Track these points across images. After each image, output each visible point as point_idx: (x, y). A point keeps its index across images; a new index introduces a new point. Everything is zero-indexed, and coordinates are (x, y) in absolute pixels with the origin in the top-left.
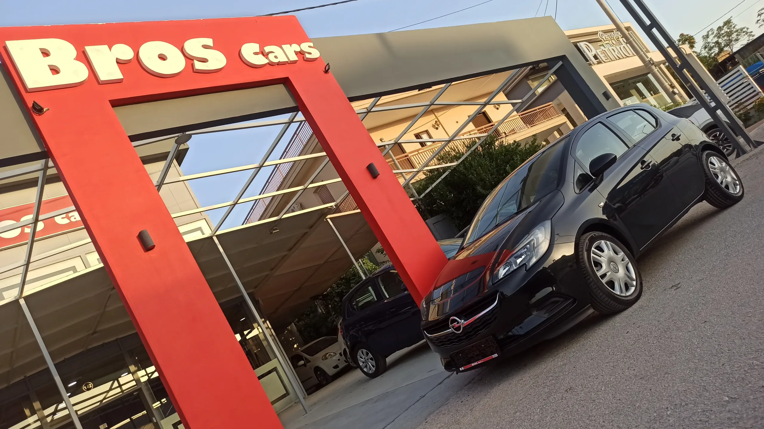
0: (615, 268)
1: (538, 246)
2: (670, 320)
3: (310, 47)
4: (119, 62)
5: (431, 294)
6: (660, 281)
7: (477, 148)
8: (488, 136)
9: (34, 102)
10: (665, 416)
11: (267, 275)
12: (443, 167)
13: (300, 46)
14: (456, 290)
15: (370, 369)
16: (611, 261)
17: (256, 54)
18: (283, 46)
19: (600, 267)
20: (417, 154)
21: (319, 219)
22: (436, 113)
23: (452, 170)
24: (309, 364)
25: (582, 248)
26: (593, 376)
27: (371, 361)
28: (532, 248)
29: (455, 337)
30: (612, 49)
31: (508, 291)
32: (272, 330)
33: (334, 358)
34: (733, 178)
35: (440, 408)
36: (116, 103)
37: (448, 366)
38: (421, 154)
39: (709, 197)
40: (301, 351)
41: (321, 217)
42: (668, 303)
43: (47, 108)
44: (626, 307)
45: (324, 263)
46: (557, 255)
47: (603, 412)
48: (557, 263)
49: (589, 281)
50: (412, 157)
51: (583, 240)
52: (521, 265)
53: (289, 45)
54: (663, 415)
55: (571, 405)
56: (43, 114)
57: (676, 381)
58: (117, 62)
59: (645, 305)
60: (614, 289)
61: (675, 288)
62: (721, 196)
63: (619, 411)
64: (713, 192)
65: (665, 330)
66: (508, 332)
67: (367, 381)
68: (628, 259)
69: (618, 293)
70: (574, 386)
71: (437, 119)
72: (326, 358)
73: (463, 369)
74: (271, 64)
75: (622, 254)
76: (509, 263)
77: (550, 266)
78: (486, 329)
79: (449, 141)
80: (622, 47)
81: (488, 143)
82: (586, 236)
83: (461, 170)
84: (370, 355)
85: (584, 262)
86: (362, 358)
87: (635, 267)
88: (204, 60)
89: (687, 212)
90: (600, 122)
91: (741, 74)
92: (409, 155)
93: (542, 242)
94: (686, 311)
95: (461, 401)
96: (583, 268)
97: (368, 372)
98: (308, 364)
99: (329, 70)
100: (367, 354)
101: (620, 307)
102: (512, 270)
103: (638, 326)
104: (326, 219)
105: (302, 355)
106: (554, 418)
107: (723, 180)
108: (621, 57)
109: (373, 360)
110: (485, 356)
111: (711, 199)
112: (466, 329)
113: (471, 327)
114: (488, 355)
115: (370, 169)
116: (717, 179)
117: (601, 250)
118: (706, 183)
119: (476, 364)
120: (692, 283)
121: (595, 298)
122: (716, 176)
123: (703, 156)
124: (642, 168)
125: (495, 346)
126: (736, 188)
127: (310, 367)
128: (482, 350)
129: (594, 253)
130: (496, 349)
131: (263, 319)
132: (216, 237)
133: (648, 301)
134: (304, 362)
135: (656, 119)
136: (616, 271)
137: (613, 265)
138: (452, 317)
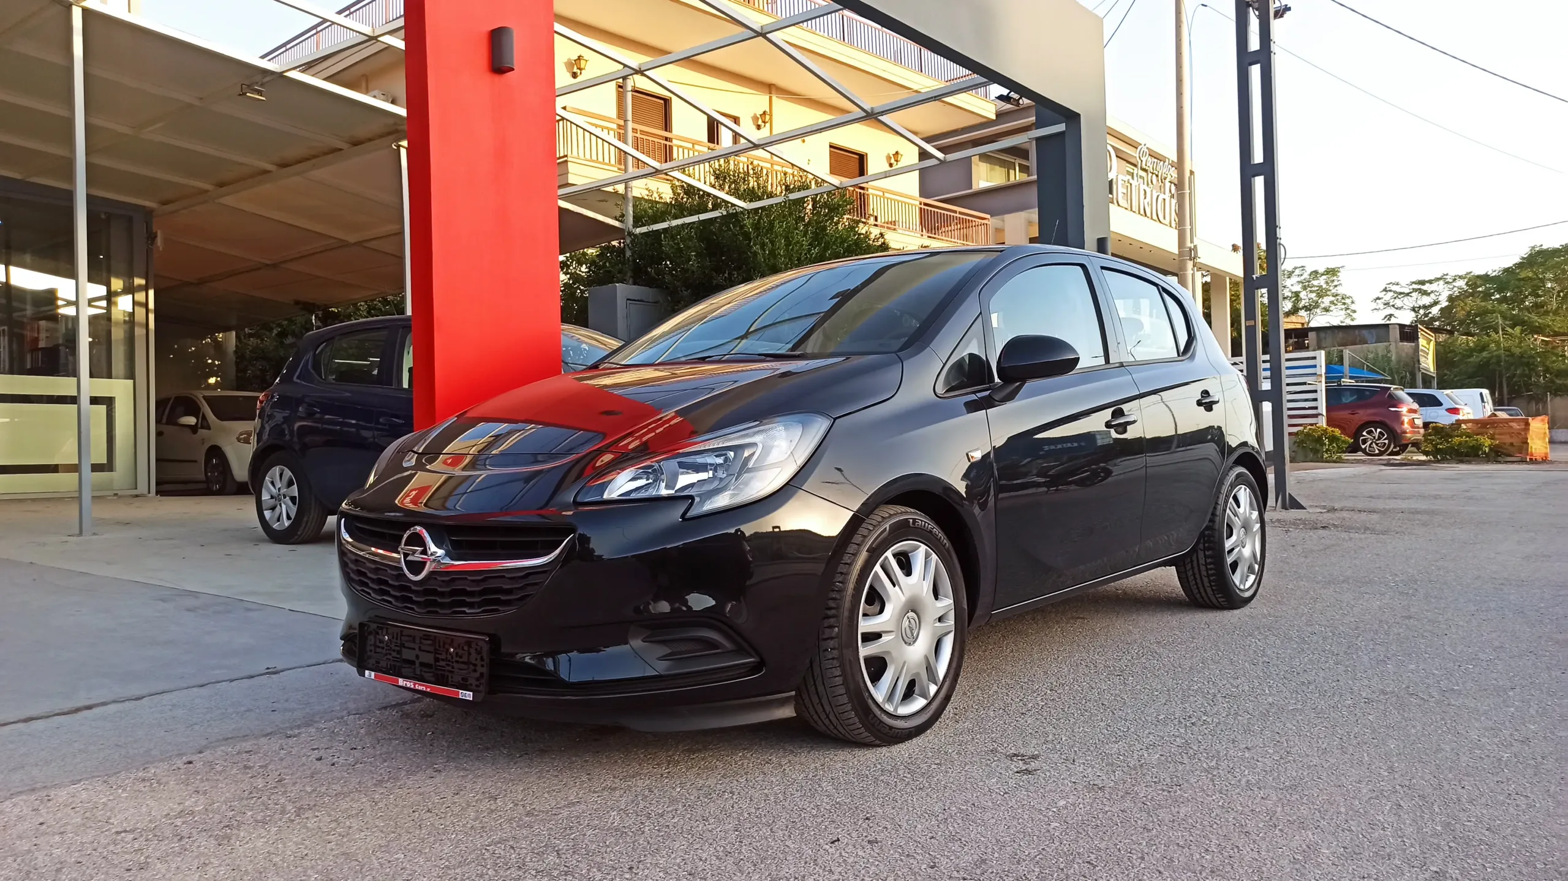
0: (911, 630)
1: (756, 468)
6: (992, 714)
7: (801, 201)
8: (838, 188)
11: (207, 191)
12: (718, 198)
16: (913, 607)
19: (877, 608)
21: (381, 136)
23: (729, 216)
24: (204, 431)
25: (865, 537)
27: (290, 503)
28: (738, 467)
29: (396, 584)
30: (1145, 190)
31: (608, 544)
32: (152, 317)
34: (1254, 554)
35: (266, 735)
39: (1189, 567)
40: (204, 397)
41: (389, 134)
42: (985, 809)
44: (878, 742)
45: (355, 244)
46: (792, 519)
48: (779, 537)
49: (827, 633)
51: (880, 519)
52: (684, 493)
60: (875, 683)
61: (1022, 765)
62: (1212, 578)
64: (1202, 561)
67: (258, 541)
68: (953, 623)
69: (880, 697)
71: (771, 109)
73: (373, 677)
75: (947, 603)
76: (655, 470)
77: (757, 535)
78: (483, 612)
79: (756, 146)
80: (1162, 196)
82: (892, 512)
83: (745, 225)
84: (295, 490)
85: (846, 574)
86: (275, 487)
87: (957, 647)
90: (1083, 266)
91: (1315, 366)
93: (772, 466)
96: (833, 591)
97: (270, 523)
100: (290, 484)
101: (863, 735)
102: (652, 492)
104: (399, 146)
105: (201, 406)
107: (1237, 546)
108: (1148, 214)
109: (294, 503)
110: (441, 680)
111: (1190, 573)
112: (436, 578)
113: (453, 580)
114: (450, 683)
115: (497, 38)
116: (1227, 539)
117: (905, 562)
118: (1202, 535)
119: (408, 686)
120: (1070, 781)
121: (814, 681)
122: (1229, 531)
123: (1232, 472)
124: (1108, 425)
125: (480, 669)
126: (1248, 576)
127: (203, 439)
128: (443, 660)
129: (883, 567)
130: (477, 679)
131: (143, 282)
132: (81, 9)
133: (938, 761)
134: (197, 423)
135: (1190, 337)
136: (910, 639)
137: (912, 621)
138: (418, 528)
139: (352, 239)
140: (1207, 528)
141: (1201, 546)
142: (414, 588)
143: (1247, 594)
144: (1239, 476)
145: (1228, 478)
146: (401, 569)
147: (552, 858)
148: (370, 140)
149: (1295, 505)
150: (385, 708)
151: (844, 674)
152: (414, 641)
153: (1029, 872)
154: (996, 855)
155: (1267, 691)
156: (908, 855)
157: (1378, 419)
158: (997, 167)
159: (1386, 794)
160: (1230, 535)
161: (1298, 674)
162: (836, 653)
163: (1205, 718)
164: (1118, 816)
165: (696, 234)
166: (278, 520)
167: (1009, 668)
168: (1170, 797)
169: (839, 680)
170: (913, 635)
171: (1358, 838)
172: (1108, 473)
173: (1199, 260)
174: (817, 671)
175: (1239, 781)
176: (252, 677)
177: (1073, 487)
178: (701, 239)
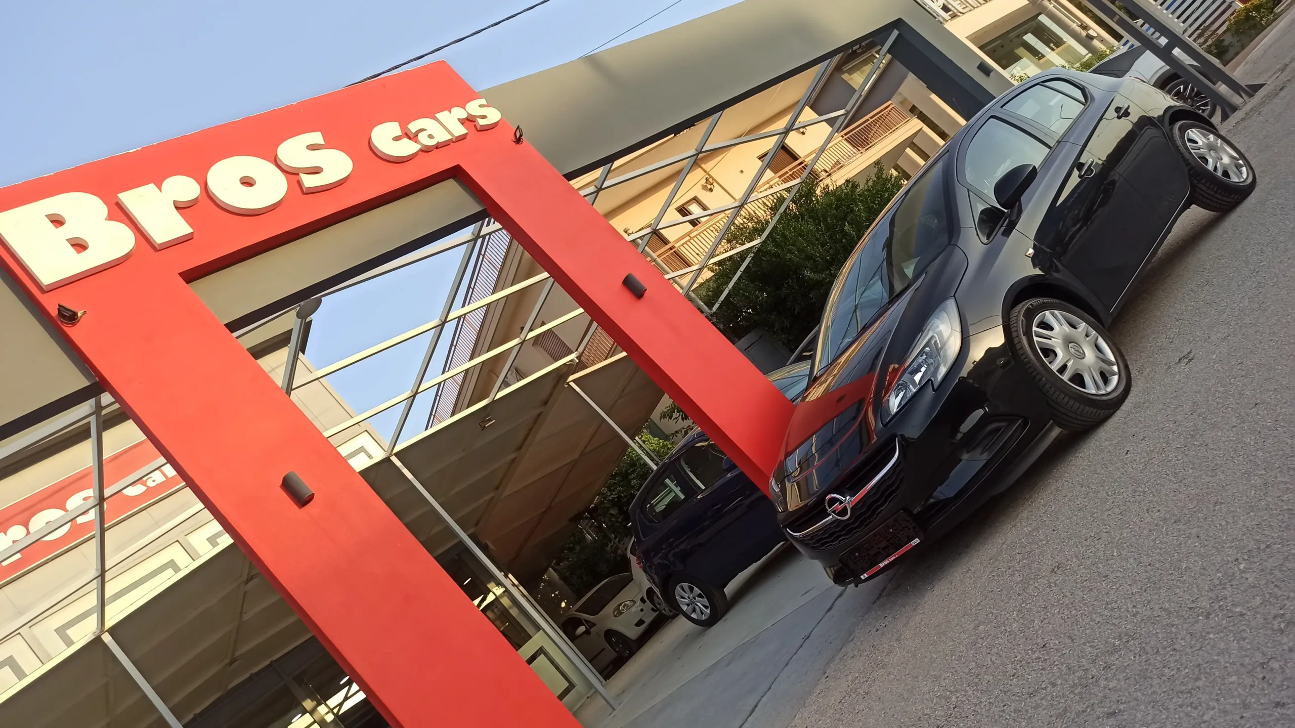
0: (1078, 351)
1: (944, 344)
2: (1195, 415)
3: (481, 106)
4: (180, 207)
5: (782, 465)
6: (1157, 356)
7: (788, 207)
8: (802, 183)
9: (59, 305)
10: (1238, 573)
11: (491, 499)
12: (739, 252)
13: (465, 109)
14: (822, 451)
15: (702, 613)
16: (1068, 341)
17: (397, 139)
18: (437, 115)
19: (1052, 355)
20: (689, 241)
21: (555, 387)
22: (703, 166)
23: (756, 254)
24: (593, 629)
25: (1017, 331)
26: (1091, 536)
27: (700, 599)
28: (935, 352)
29: (840, 528)
31: (914, 429)
33: (634, 609)
34: (1232, 157)
35: (841, 649)
36: (192, 276)
37: (839, 578)
38: (695, 239)
39: (1200, 197)
40: (576, 611)
41: (558, 382)
42: (1181, 388)
43: (82, 311)
44: (1111, 411)
45: (580, 456)
46: (977, 353)
47: (1127, 591)
48: (979, 365)
49: (1041, 384)
50: (682, 248)
51: (1016, 317)
52: (923, 383)
53: (446, 112)
54: (1233, 573)
55: (1069, 592)
56: (78, 321)
57: (1236, 511)
58: (177, 208)
59: (1142, 400)
60: (1084, 386)
61: (1186, 361)
62: (1218, 191)
63: (1155, 584)
64: (1204, 188)
65: (1192, 433)
66: (928, 499)
67: (701, 633)
68: (1094, 332)
69: (1094, 392)
70: (1064, 562)
71: (709, 175)
72: (620, 613)
73: (866, 576)
74: (426, 150)
75: (1083, 325)
76: (902, 385)
77: (969, 373)
78: (890, 501)
79: (741, 207)
81: (805, 193)
82: (1017, 311)
83: (770, 250)
84: (697, 590)
85: (1025, 353)
86: (685, 599)
87: (1109, 342)
88: (316, 171)
89: (1169, 231)
90: (992, 117)
92: (676, 245)
93: (949, 338)
94: (1217, 395)
95: (875, 630)
96: (1026, 364)
97: (700, 619)
99: (522, 137)
100: (691, 590)
101: (1102, 413)
102: (909, 395)
103: (1142, 437)
104: (568, 384)
105: (578, 617)
106: (1046, 621)
107: (1217, 163)
109: (703, 597)
110: (899, 547)
111: (1205, 200)
112: (856, 509)
114: (903, 544)
115: (629, 284)
116: (1206, 165)
117: (1047, 327)
118: (1190, 176)
119: (886, 563)
120: (1213, 346)
121: (1056, 409)
122: (1203, 160)
123: (1174, 132)
124: (1080, 176)
125: (911, 526)
126: (1240, 172)
127: (597, 633)
129: (1038, 336)
130: (914, 531)
132: (395, 456)
133: (1146, 393)
134: (586, 628)
135: (1083, 90)
136: (1081, 355)
137: (1074, 347)
138: (829, 496)
139: (576, 456)
140: (1189, 171)
141: (1196, 182)
142: (850, 522)
143: (1250, 180)
144: (1180, 129)
145: (1174, 135)
149: (1255, 88)
151: (1066, 395)
152: (871, 543)
153: (1216, 389)
156: (1162, 429)
158: (865, 68)
160: (1206, 161)
162: (1053, 389)
163: (1261, 264)
167: (1149, 331)
169: (1067, 399)
170: (1081, 353)
174: (1053, 404)
176: (802, 646)
178: (752, 281)
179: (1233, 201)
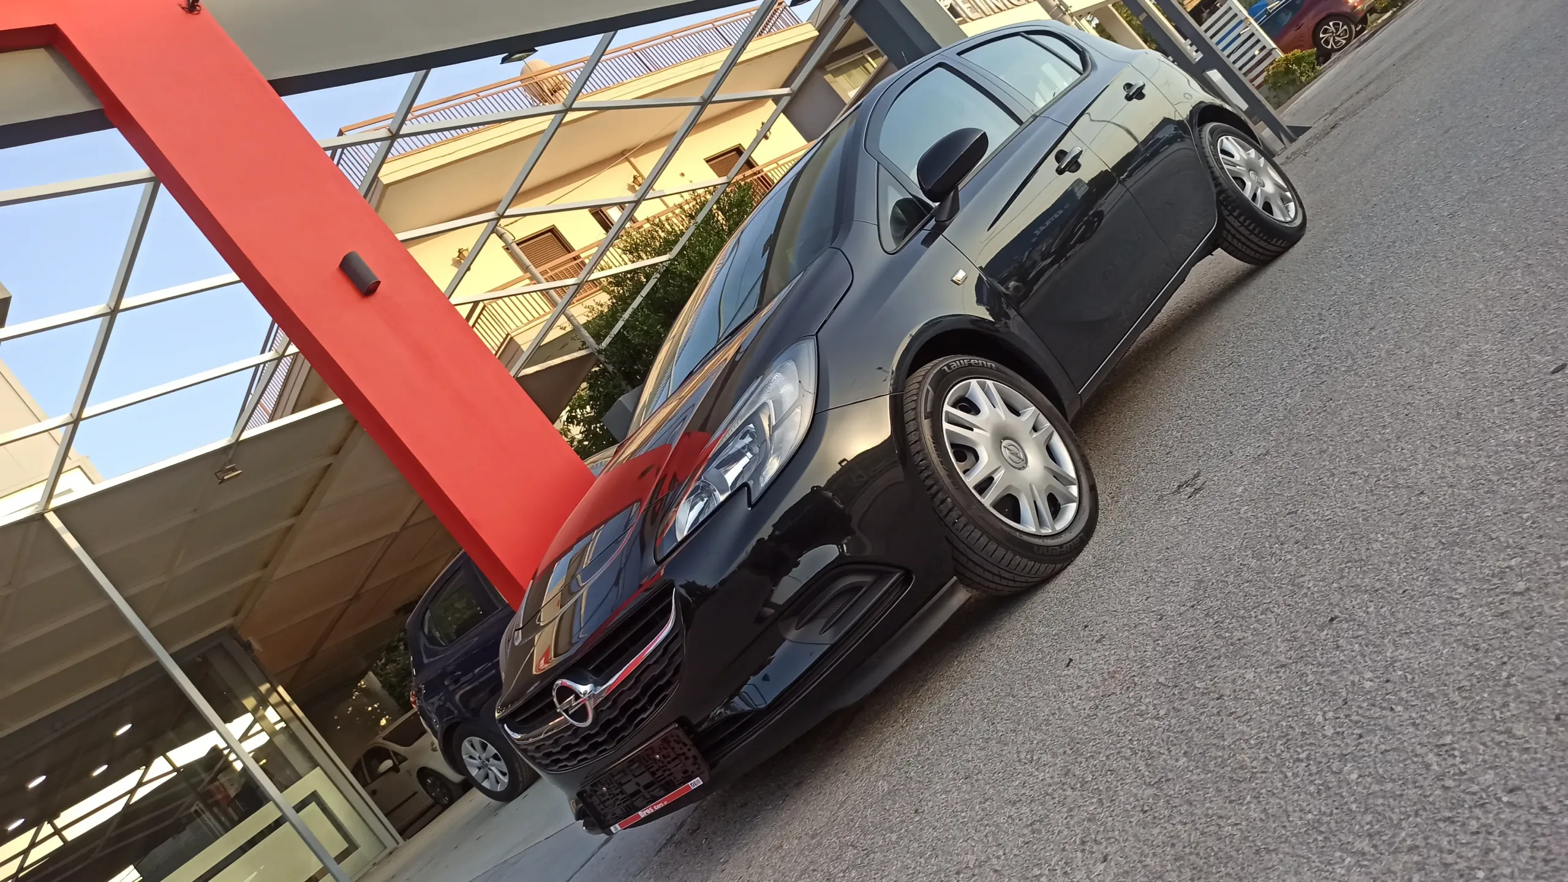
0: (1016, 455)
1: (781, 420)
6: (1143, 474)
8: (728, 183)
11: (258, 580)
12: (644, 268)
16: (1002, 436)
21: (351, 429)
22: (632, 160)
23: (663, 275)
25: (915, 409)
27: (496, 762)
28: (764, 432)
29: (577, 740)
31: (709, 573)
32: (295, 707)
34: (1277, 186)
39: (1230, 238)
40: (384, 738)
41: (356, 423)
42: (1178, 544)
44: (1059, 566)
49: (944, 508)
51: (917, 386)
52: (738, 485)
60: (1017, 518)
61: (1190, 490)
62: (1256, 231)
64: (1237, 224)
66: (732, 698)
68: (1049, 424)
69: (1032, 529)
71: (638, 172)
73: (619, 828)
75: (1030, 412)
76: (703, 487)
78: (657, 706)
79: (639, 202)
82: (923, 373)
84: (492, 750)
85: (923, 450)
86: (474, 759)
87: (1069, 441)
89: (1181, 280)
90: (940, 65)
91: (1236, 15)
92: (580, 256)
93: (792, 410)
96: (922, 472)
97: (493, 789)
98: (404, 766)
100: (484, 747)
101: (1042, 569)
102: (713, 505)
103: (1099, 636)
105: (387, 747)
107: (1257, 189)
109: (499, 759)
110: (669, 787)
111: (1235, 242)
112: (602, 711)
113: (615, 702)
114: (676, 783)
115: (349, 268)
116: (1243, 190)
117: (970, 407)
118: (1219, 203)
119: (649, 812)
120: (1238, 469)
121: (967, 557)
122: (1239, 182)
123: (1203, 134)
124: (1059, 171)
125: (689, 754)
126: (1287, 208)
127: (408, 771)
128: (657, 770)
129: (952, 421)
130: (694, 764)
131: (267, 686)
132: (52, 513)
133: (1119, 542)
134: (394, 763)
135: (1081, 53)
136: (1023, 464)
137: (1010, 447)
138: (559, 682)
139: (396, 528)
140: (1219, 194)
141: (1226, 213)
142: (592, 732)
143: (1298, 222)
144: (1212, 132)
145: (1203, 140)
146: (572, 725)
147: (850, 853)
148: (345, 439)
149: (1299, 131)
150: (660, 851)
151: (984, 532)
152: (626, 774)
153: (1243, 560)
154: (1208, 569)
155: (1362, 277)
156: (1135, 627)
157: (1323, 15)
158: (854, 72)
159: (1511, 267)
160: (1243, 184)
161: (1381, 243)
162: (963, 520)
163: (1323, 336)
164: (1293, 461)
165: (649, 310)
166: (498, 782)
167: (1135, 431)
168: (1328, 413)
169: (984, 540)
170: (1020, 458)
171: (1508, 315)
172: (1100, 215)
173: (1073, 10)
174: (961, 547)
175: (1379, 356)
177: (1078, 246)
179: (1274, 248)
